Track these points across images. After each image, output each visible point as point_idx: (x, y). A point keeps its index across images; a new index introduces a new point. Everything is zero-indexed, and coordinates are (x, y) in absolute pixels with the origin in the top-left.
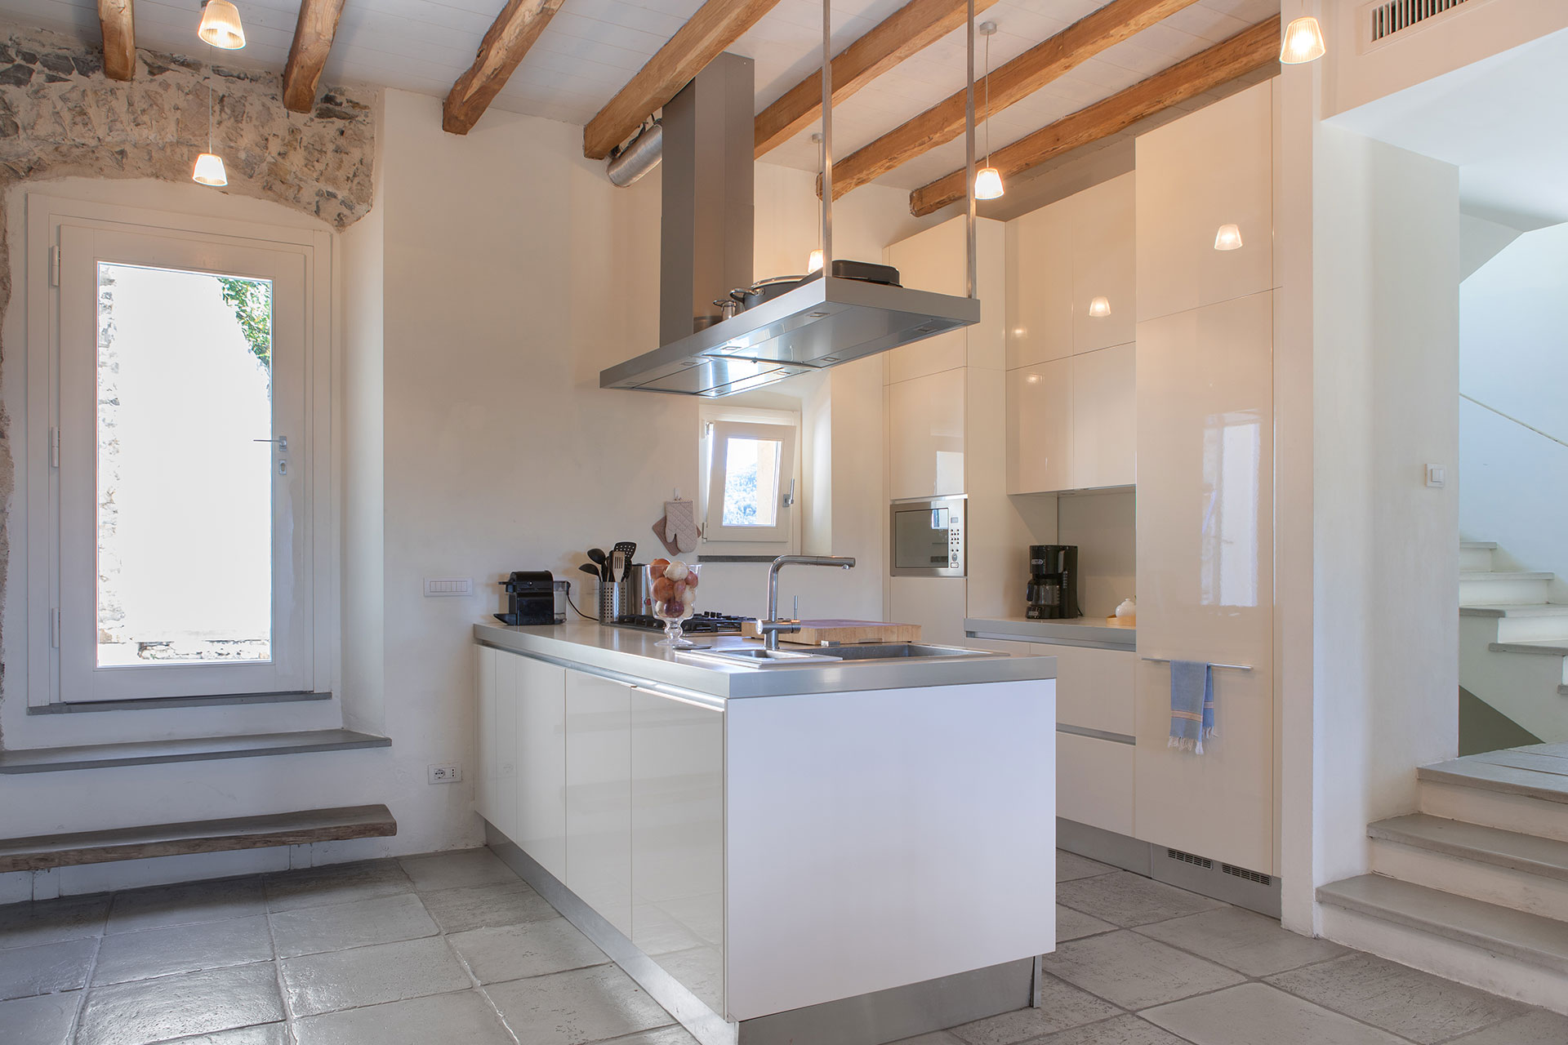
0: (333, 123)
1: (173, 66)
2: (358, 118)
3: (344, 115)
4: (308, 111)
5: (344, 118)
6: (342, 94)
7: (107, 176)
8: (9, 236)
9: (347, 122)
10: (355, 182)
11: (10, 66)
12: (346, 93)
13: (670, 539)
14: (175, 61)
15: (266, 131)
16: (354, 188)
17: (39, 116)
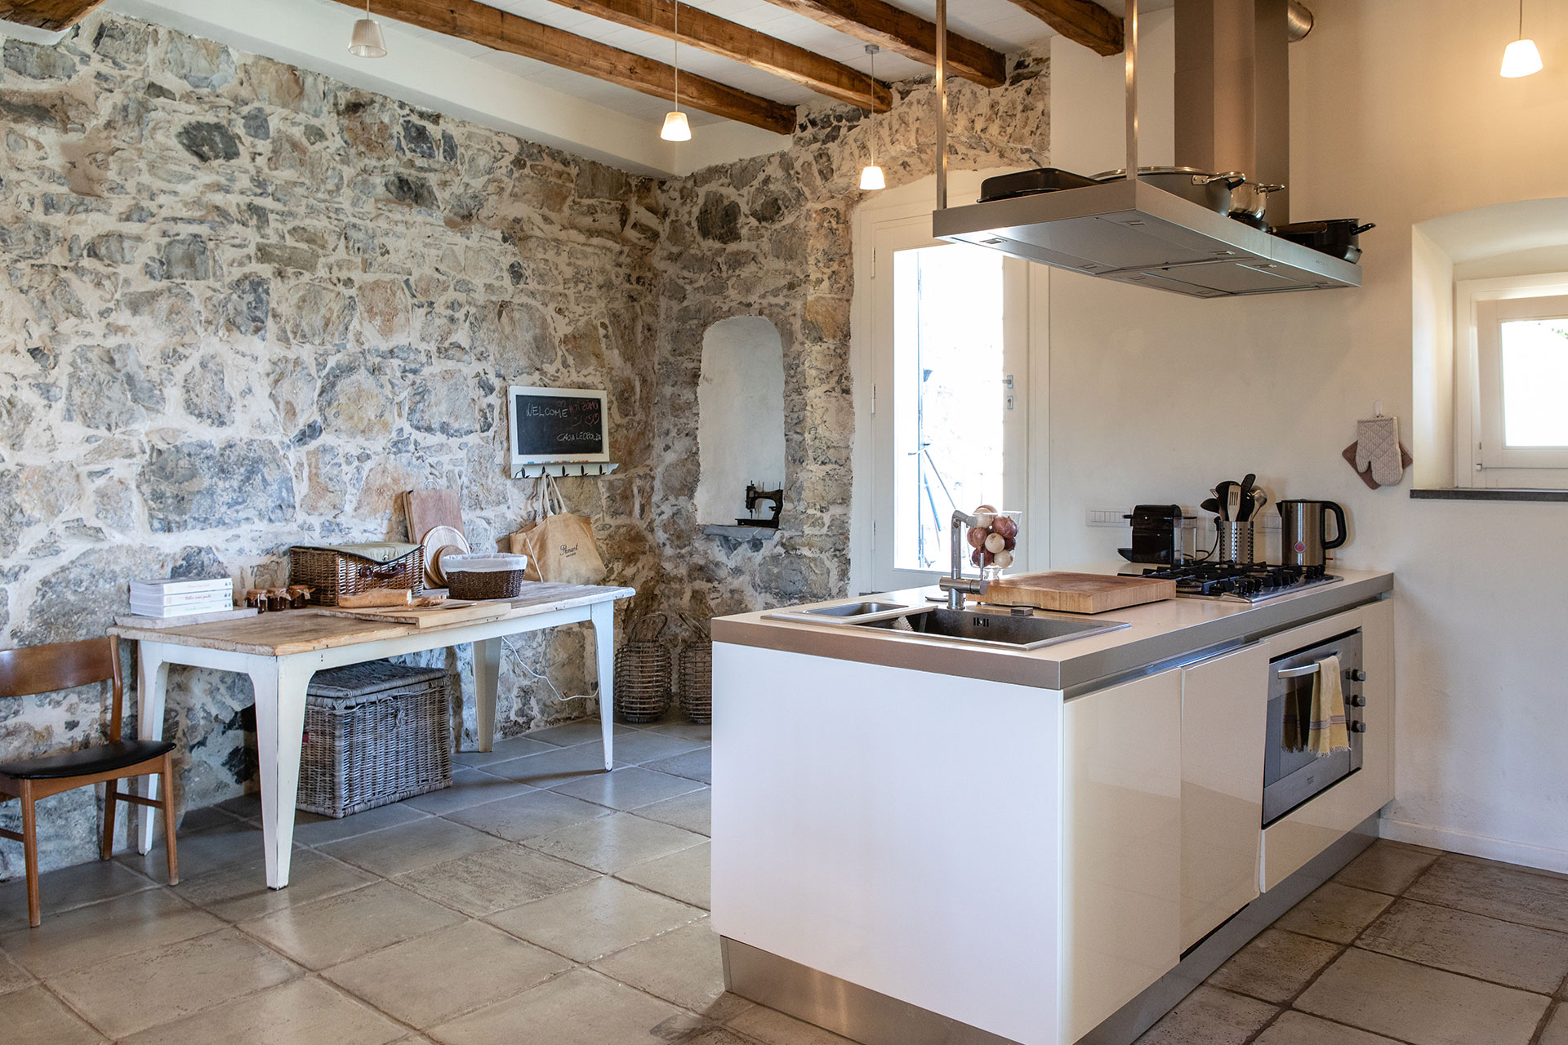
0: (1021, 86)
1: (915, 87)
2: (1043, 73)
3: (1030, 75)
4: (1003, 82)
5: (1030, 78)
6: (1029, 56)
7: (904, 184)
8: (853, 246)
9: (1032, 80)
10: (1038, 133)
11: (830, 129)
12: (1032, 53)
13: (1363, 468)
14: (915, 82)
15: (972, 116)
16: (1037, 139)
17: (843, 159)
